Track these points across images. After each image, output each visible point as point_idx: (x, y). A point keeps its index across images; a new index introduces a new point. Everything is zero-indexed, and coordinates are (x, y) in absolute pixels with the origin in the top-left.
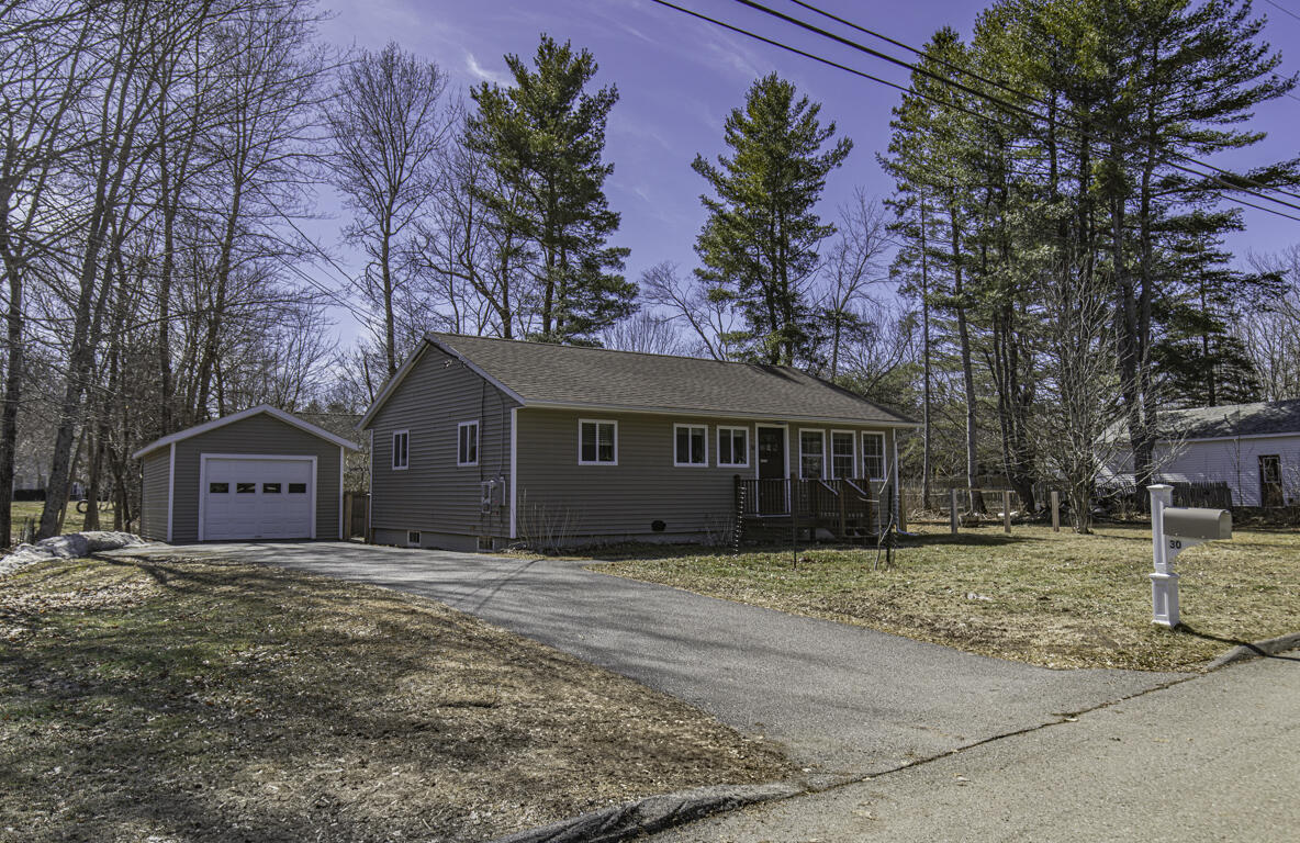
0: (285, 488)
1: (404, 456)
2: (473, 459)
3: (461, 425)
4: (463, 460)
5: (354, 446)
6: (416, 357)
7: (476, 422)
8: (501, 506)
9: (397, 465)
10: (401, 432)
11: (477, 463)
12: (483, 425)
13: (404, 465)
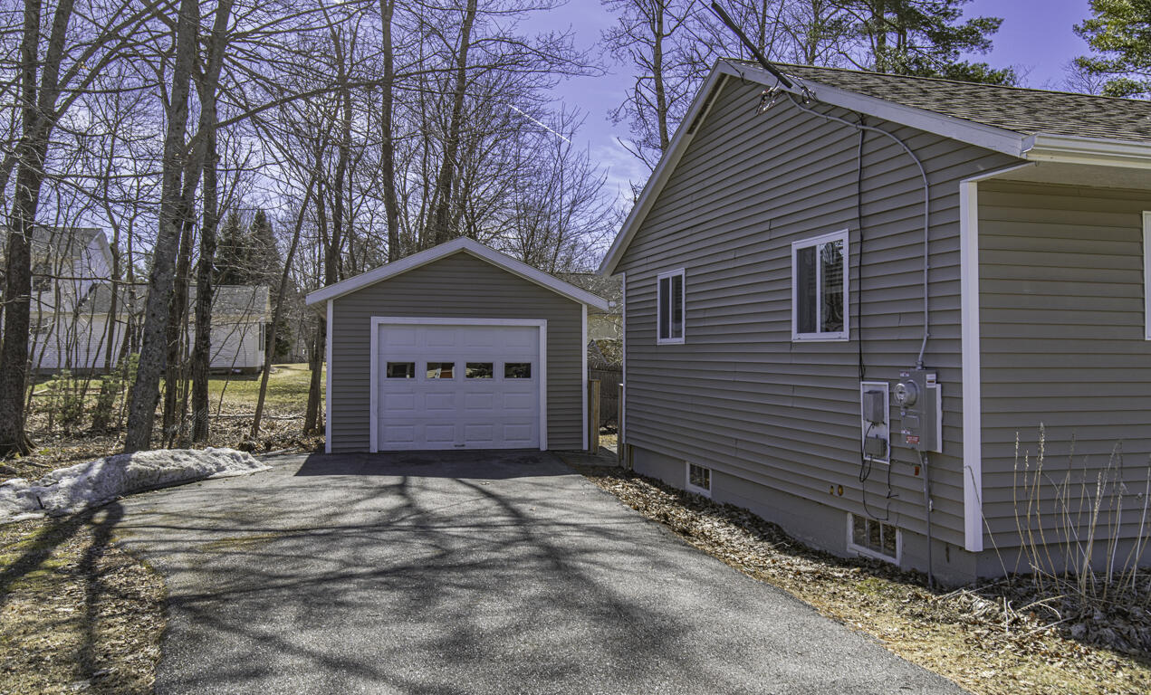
0: (499, 371)
1: (678, 319)
2: (833, 322)
3: (797, 245)
4: (807, 325)
5: (601, 303)
6: (696, 122)
7: (842, 236)
8: (930, 454)
9: (664, 335)
10: (670, 274)
11: (844, 335)
12: (860, 241)
13: (678, 334)
